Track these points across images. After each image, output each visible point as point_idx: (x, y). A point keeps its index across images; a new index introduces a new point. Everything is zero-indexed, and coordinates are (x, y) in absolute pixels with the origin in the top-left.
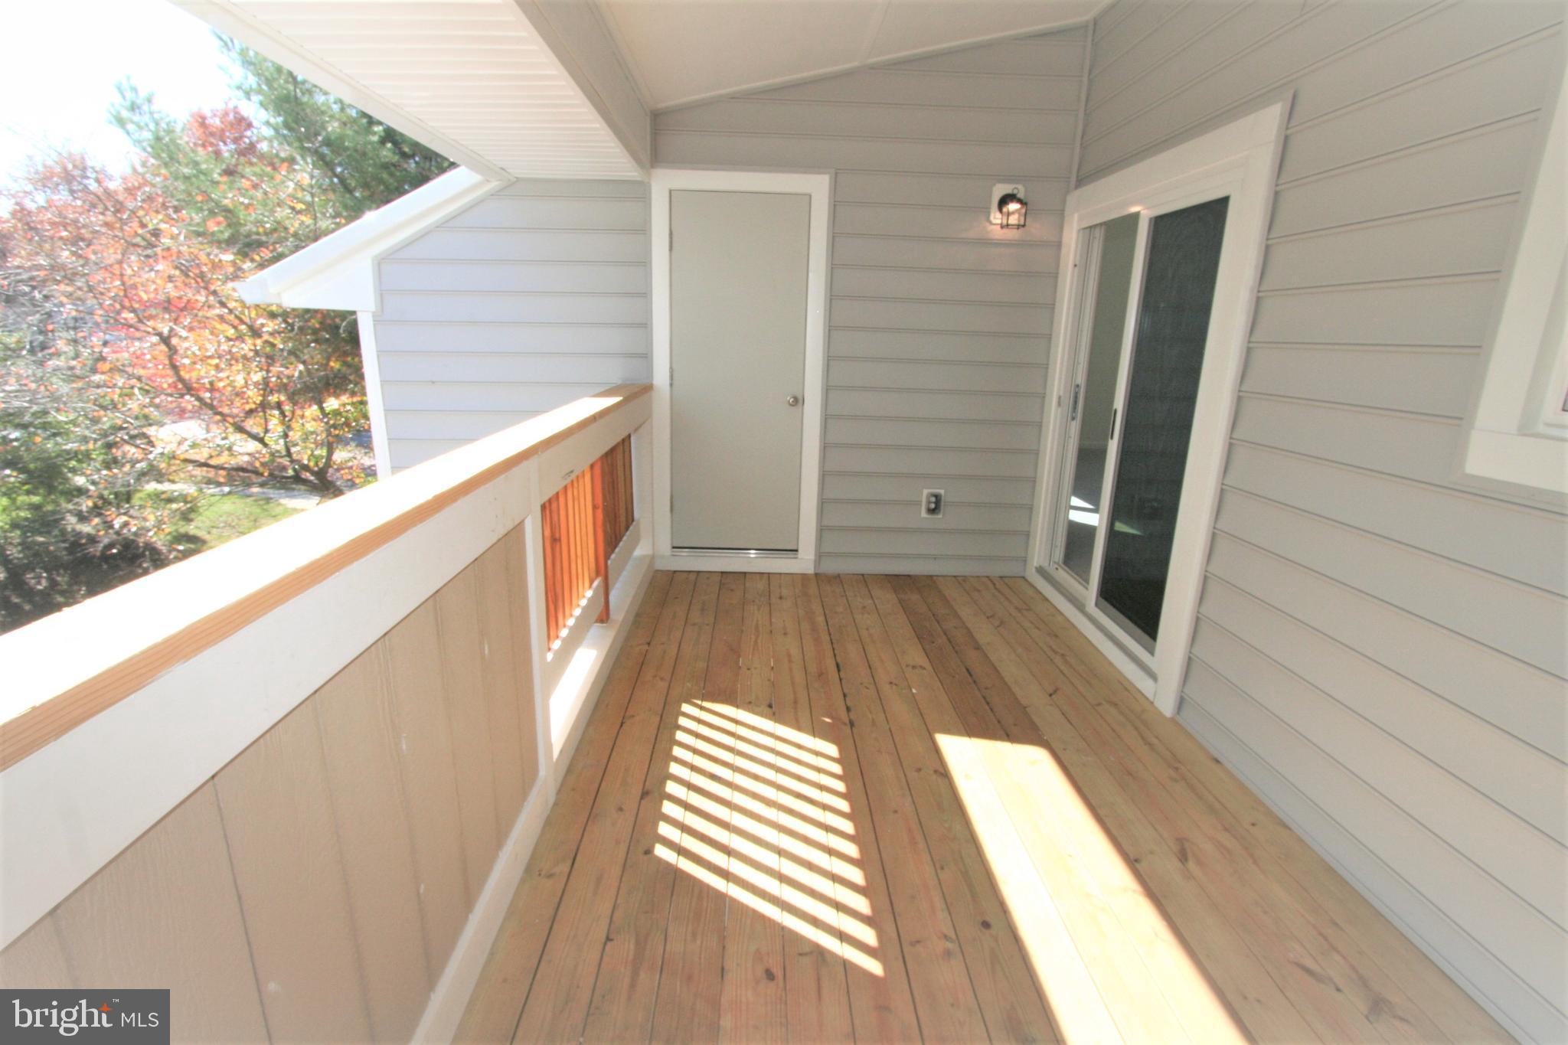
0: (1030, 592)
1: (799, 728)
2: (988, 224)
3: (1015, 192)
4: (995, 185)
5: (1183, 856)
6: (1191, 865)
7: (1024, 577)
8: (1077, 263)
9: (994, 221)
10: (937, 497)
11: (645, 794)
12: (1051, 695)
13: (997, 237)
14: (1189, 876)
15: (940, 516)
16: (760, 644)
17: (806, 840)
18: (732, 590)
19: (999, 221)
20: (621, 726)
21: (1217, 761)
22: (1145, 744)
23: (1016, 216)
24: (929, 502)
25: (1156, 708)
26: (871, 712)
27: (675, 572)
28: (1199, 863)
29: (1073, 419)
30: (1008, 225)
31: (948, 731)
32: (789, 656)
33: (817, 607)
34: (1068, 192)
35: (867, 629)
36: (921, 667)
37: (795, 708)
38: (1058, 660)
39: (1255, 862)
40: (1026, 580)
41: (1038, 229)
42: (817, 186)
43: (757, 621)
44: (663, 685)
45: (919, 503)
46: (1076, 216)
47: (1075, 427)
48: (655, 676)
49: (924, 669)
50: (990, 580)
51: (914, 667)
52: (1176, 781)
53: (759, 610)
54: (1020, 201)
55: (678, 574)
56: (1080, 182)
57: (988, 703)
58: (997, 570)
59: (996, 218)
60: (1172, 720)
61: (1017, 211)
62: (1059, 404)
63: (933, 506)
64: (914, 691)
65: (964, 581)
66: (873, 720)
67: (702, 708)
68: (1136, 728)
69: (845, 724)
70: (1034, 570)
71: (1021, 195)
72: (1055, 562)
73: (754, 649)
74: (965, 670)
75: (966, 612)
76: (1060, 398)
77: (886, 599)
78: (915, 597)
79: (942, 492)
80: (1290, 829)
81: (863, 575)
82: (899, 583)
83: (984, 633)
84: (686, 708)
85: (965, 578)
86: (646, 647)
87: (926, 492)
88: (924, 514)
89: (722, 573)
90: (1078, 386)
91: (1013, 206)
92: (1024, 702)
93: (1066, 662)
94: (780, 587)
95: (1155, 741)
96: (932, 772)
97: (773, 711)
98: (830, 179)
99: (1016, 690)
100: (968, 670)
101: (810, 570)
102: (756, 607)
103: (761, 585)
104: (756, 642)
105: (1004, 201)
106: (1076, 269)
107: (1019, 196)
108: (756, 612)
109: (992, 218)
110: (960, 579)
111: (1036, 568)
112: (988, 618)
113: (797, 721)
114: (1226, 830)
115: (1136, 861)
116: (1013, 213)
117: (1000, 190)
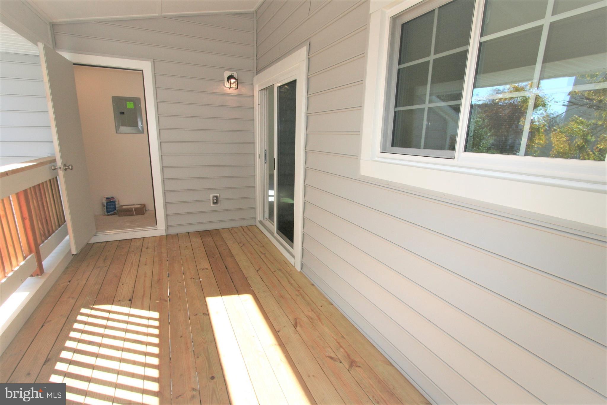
0: (257, 231)
1: (143, 308)
2: (224, 87)
3: (233, 75)
4: (225, 72)
5: (295, 326)
6: (298, 328)
7: (255, 225)
8: (259, 104)
9: (226, 86)
10: (217, 197)
11: (47, 361)
12: (257, 271)
13: (228, 92)
14: (297, 332)
15: (219, 205)
16: (131, 272)
17: (134, 363)
18: (123, 248)
19: (228, 86)
20: (42, 327)
21: (313, 285)
22: (289, 283)
23: (234, 84)
24: (214, 200)
25: (295, 269)
26: (179, 293)
27: (94, 243)
28: (301, 326)
29: (265, 163)
30: (231, 88)
31: (212, 295)
32: (145, 274)
33: (164, 250)
34: (254, 76)
35: (186, 256)
36: (206, 269)
37: (143, 299)
38: (262, 256)
39: (320, 321)
40: (256, 226)
41: (244, 90)
42: (146, 66)
43: (133, 261)
44: (72, 301)
45: (209, 200)
46: (257, 85)
47: (266, 165)
48: (69, 298)
49: (208, 269)
50: (242, 228)
51: (203, 269)
52: (298, 296)
53: (135, 255)
54: (235, 78)
55: (95, 244)
56: (258, 73)
57: (231, 279)
58: (244, 223)
59: (227, 84)
60: (300, 272)
61: (234, 82)
62: (259, 158)
63: (215, 201)
64: (201, 280)
65: (232, 230)
66: (180, 296)
67: (92, 309)
68: (287, 278)
69: (166, 301)
70: (258, 222)
71: (236, 76)
72: (266, 218)
73: (128, 274)
74: (225, 267)
75: (230, 243)
76: (259, 155)
77: (197, 241)
78: (209, 239)
79: (218, 195)
80: (333, 305)
81: (188, 233)
82: (202, 234)
83: (235, 249)
84: (83, 310)
85: (232, 228)
86: (68, 283)
87: (211, 196)
88: (212, 205)
89: (120, 240)
90: (265, 150)
91: (233, 81)
92: (246, 276)
93: (266, 256)
94: (148, 243)
95: (293, 282)
96: (202, 314)
97: (131, 302)
98: (151, 63)
99: (244, 272)
100: (226, 266)
101: (164, 233)
102: (133, 254)
103: (139, 244)
104: (130, 271)
105: (230, 78)
106: (259, 105)
107: (235, 76)
108: (133, 256)
109: (225, 85)
110: (230, 229)
111: (259, 221)
112: (238, 243)
113: (142, 304)
114: (312, 310)
115: (278, 332)
116: (233, 83)
117: (227, 74)
